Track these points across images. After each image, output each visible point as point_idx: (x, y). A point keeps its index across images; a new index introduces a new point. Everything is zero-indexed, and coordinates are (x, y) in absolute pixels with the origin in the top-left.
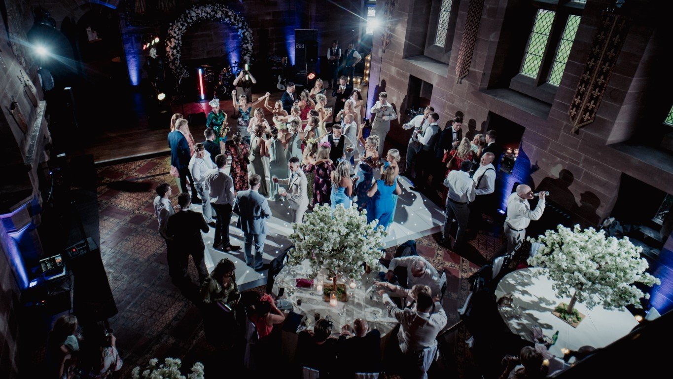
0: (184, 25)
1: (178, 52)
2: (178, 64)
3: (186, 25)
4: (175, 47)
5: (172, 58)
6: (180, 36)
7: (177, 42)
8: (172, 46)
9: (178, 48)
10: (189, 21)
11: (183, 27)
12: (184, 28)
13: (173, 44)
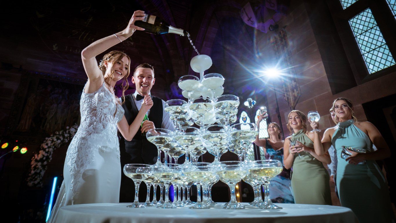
0: (60, 139)
1: (43, 166)
2: (38, 180)
3: (62, 139)
4: (42, 160)
5: (33, 172)
6: (51, 149)
7: (46, 155)
8: (38, 159)
9: (45, 163)
10: (66, 135)
11: (57, 140)
12: (59, 141)
13: (40, 156)
